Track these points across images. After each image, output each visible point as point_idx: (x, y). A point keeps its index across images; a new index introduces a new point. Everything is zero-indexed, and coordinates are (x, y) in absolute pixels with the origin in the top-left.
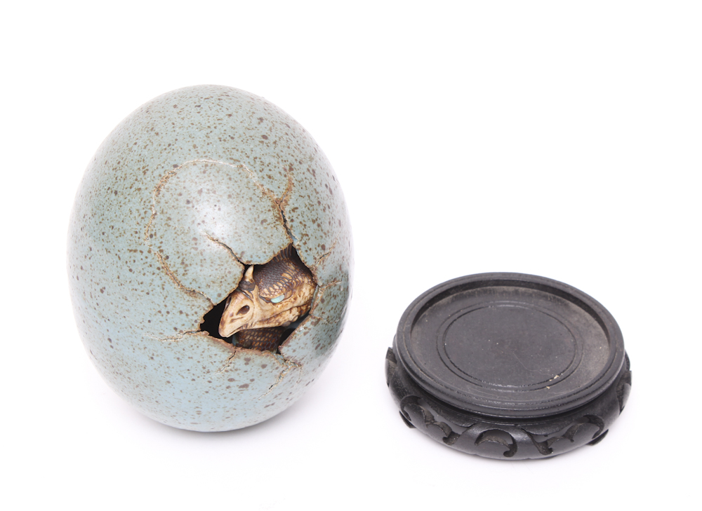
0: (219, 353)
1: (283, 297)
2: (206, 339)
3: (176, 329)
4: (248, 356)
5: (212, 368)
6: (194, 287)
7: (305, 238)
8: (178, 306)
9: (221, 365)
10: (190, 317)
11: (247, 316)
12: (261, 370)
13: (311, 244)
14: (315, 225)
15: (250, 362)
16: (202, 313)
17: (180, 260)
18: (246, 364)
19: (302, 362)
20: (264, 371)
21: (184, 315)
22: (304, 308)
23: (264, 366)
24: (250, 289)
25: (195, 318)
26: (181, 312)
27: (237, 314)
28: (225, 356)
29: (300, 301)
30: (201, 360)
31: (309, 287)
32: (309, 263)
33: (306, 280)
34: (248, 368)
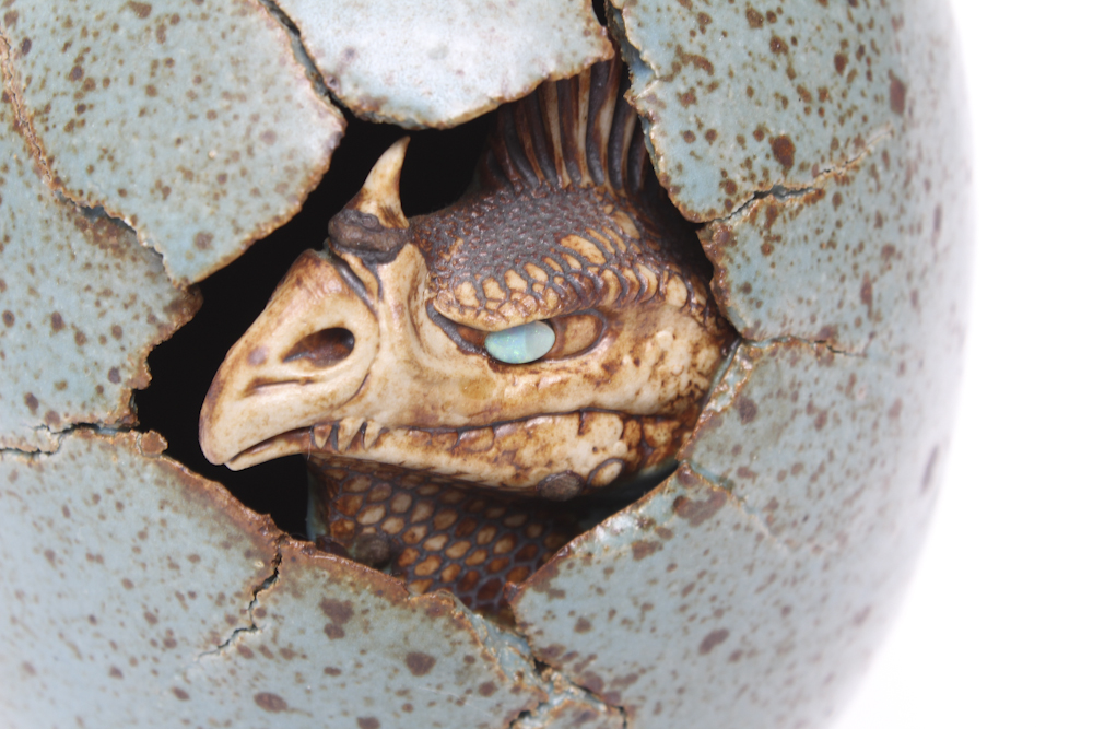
0: (210, 552)
1: (545, 339)
2: (151, 472)
3: (32, 402)
4: (342, 594)
5: (186, 626)
6: (100, 187)
7: (691, 75)
8: (46, 289)
9: (217, 617)
10: (93, 351)
11: (338, 378)
12: (406, 678)
13: (716, 111)
14: (760, 39)
15: (351, 627)
16: (143, 338)
17: (68, 61)
18: (334, 632)
19: (628, 695)
20: (422, 686)
21: (67, 336)
22: (660, 434)
23: (420, 664)
24: (375, 256)
25: (110, 356)
26: (57, 322)
27: (288, 357)
28: (233, 570)
29: (637, 386)
30: (136, 574)
31: (691, 331)
32: (695, 195)
33: (677, 291)
34: (341, 652)
